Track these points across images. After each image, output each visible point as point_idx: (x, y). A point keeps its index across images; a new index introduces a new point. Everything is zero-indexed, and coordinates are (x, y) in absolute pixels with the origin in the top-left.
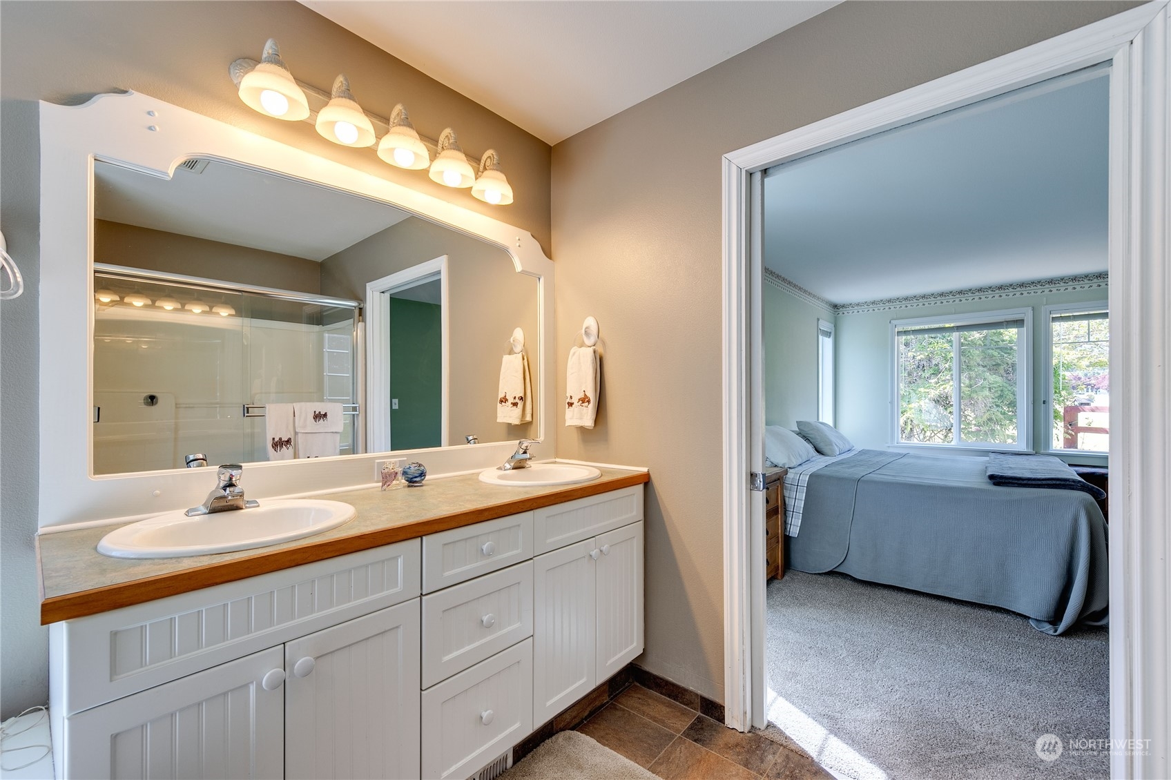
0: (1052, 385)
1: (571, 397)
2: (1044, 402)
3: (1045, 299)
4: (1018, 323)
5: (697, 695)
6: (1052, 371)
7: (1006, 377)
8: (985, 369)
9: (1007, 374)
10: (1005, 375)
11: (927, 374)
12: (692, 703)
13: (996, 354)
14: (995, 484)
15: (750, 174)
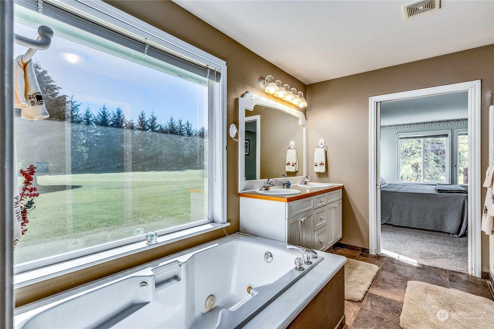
0: (458, 160)
1: (316, 163)
2: (455, 166)
3: (456, 127)
4: (446, 135)
5: (360, 247)
6: (458, 154)
7: (441, 156)
8: (432, 152)
9: (441, 154)
10: (440, 155)
11: (409, 154)
12: (358, 250)
13: (436, 146)
14: (439, 192)
15: (377, 103)
